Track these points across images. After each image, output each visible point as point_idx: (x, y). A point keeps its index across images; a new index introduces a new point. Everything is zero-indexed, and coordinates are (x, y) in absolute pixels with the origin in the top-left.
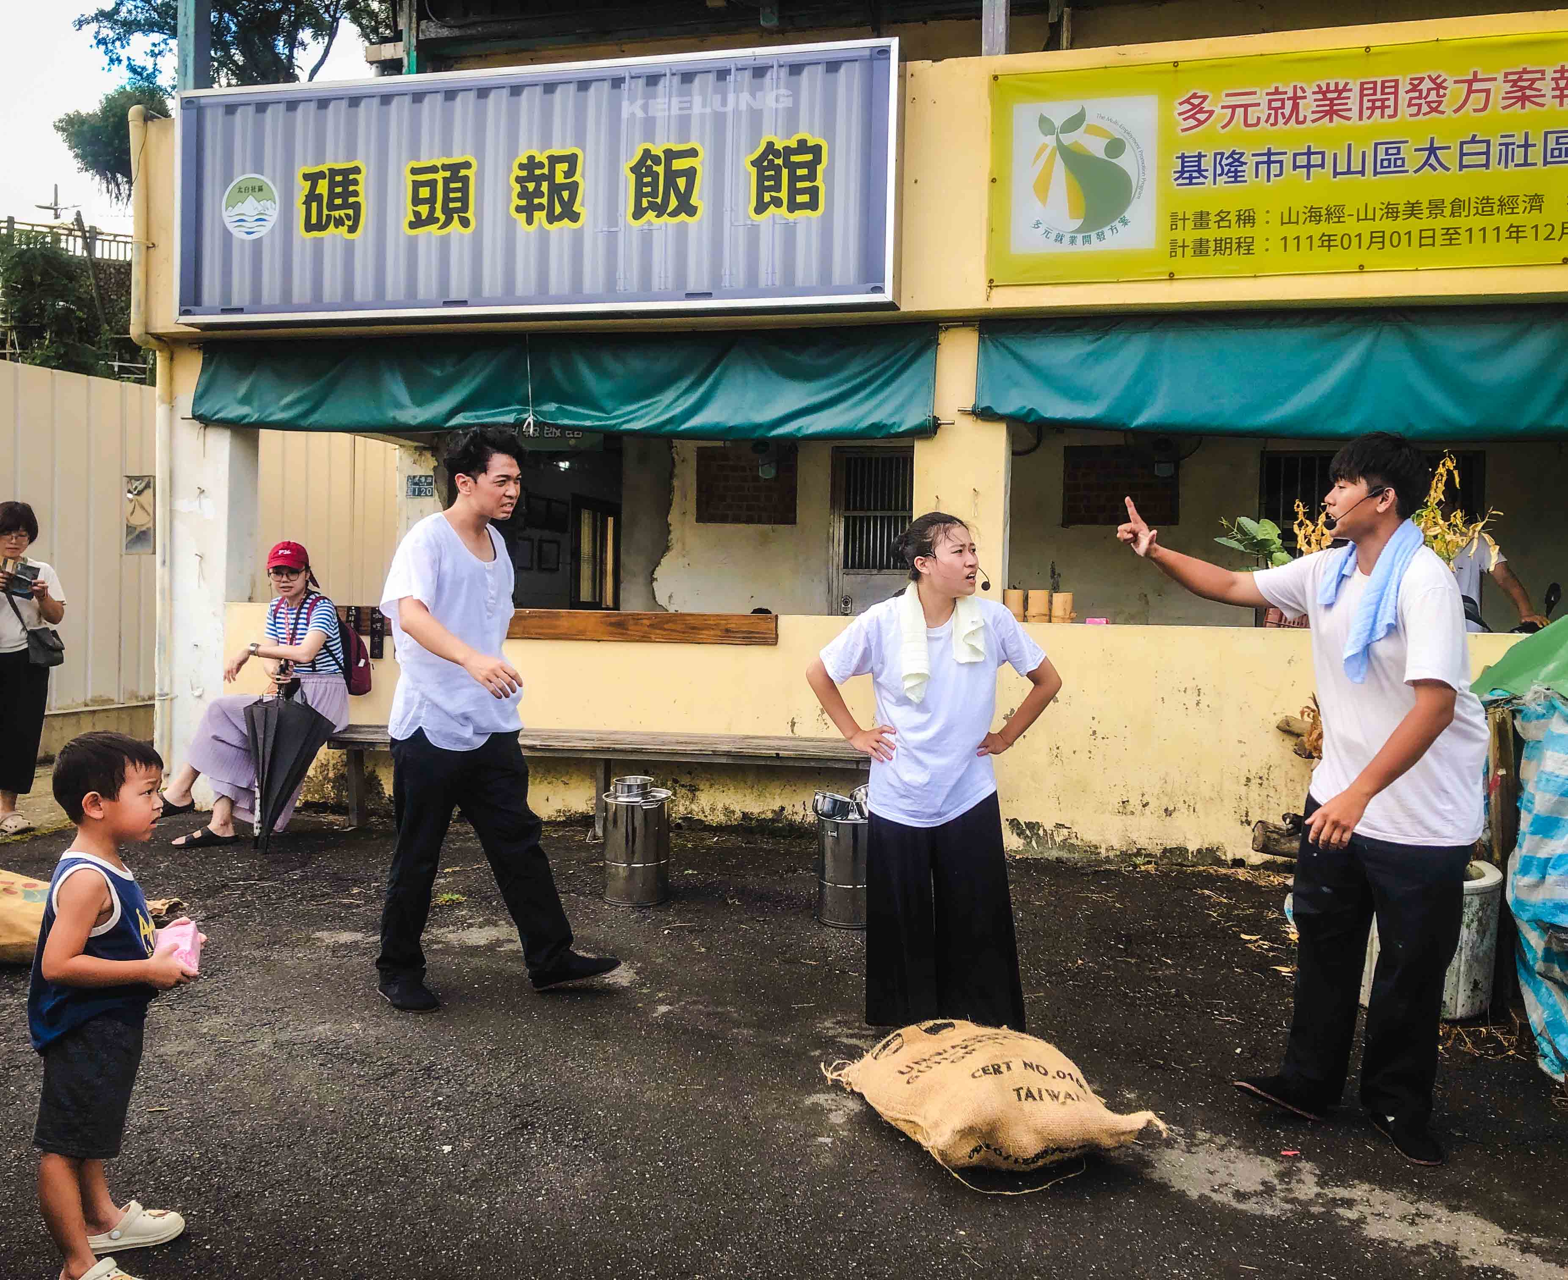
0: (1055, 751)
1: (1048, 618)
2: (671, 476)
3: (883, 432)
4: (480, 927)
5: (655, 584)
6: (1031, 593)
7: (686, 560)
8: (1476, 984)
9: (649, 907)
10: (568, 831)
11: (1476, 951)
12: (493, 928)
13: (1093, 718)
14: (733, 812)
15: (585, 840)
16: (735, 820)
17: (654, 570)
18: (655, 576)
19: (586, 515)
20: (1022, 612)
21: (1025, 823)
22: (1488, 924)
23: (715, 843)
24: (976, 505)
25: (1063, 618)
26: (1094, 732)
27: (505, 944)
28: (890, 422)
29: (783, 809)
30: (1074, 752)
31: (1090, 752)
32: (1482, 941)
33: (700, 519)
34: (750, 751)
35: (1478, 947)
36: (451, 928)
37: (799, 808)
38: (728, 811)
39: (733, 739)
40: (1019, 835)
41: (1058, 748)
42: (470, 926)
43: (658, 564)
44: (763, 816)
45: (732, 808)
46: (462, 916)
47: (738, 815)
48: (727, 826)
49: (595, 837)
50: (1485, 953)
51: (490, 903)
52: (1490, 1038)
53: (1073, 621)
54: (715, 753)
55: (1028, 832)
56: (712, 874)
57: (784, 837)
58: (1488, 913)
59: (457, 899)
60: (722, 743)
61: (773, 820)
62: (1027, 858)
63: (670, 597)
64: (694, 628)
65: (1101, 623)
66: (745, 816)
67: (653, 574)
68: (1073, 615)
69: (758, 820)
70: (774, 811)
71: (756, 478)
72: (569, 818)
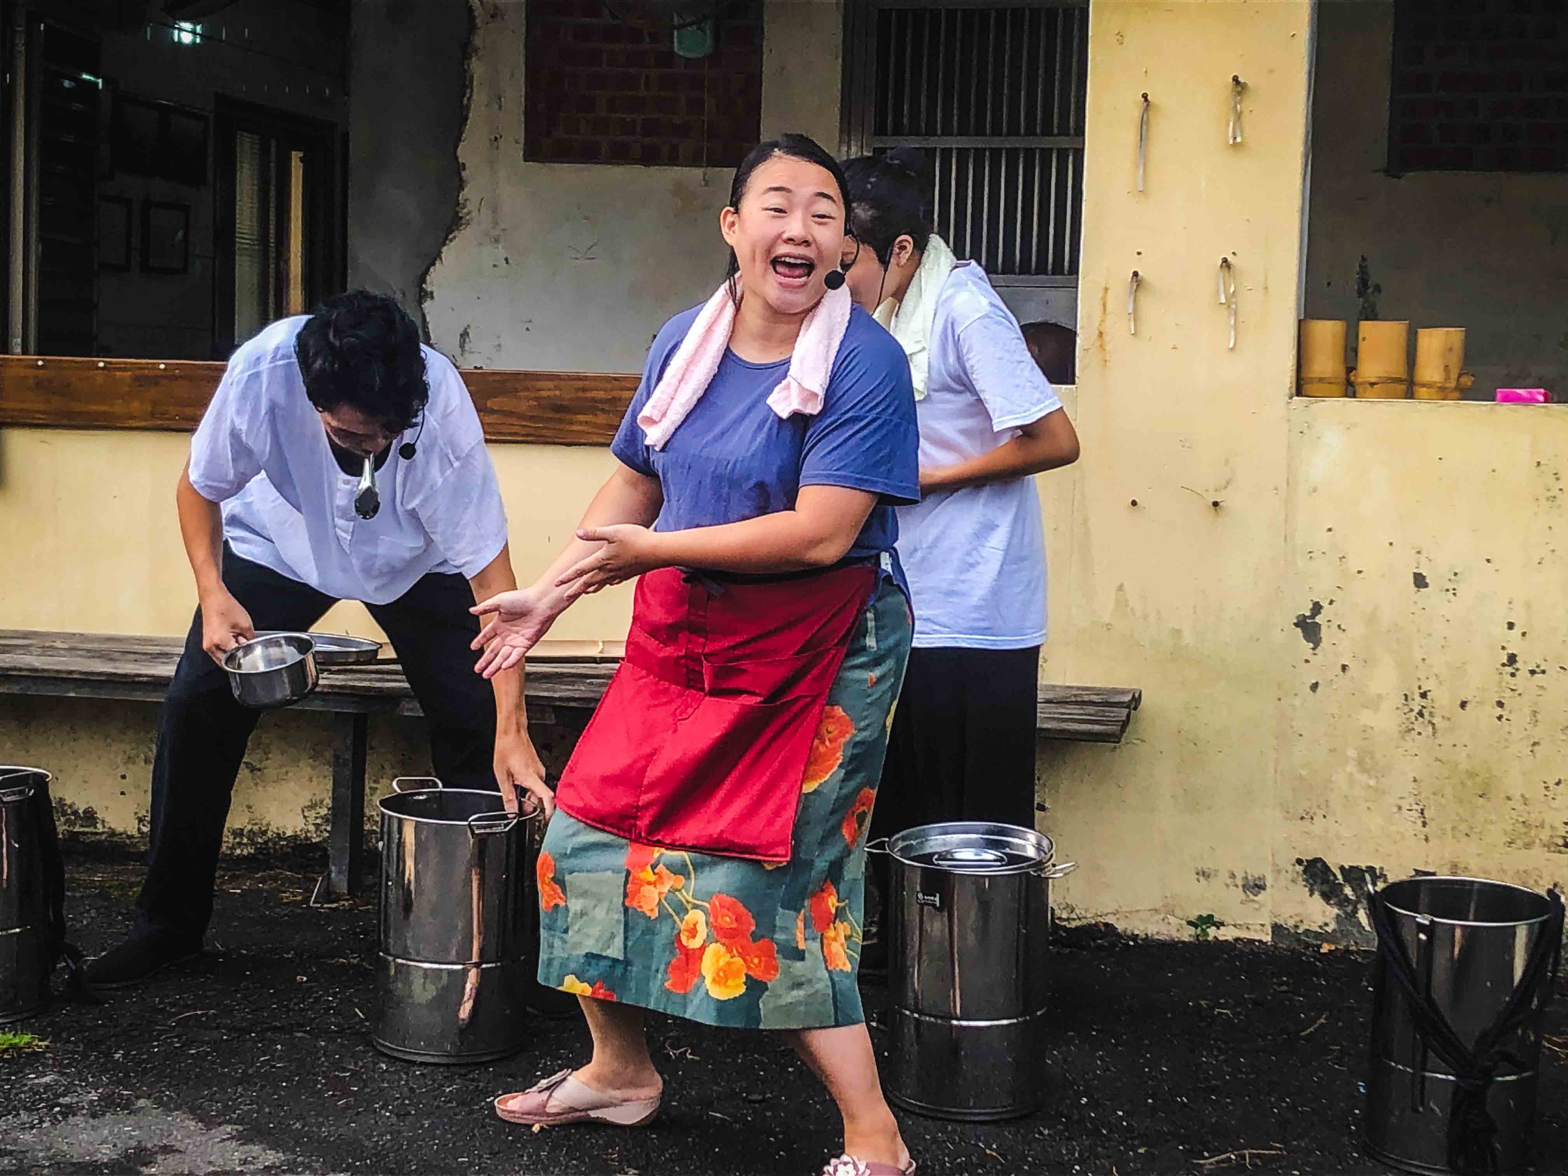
0: (1417, 703)
1: (1403, 387)
2: (466, 50)
4: (94, 1116)
5: (427, 305)
6: (1366, 328)
7: (501, 252)
9: (485, 1065)
10: (263, 880)
12: (122, 1114)
13: (1511, 626)
15: (307, 900)
17: (426, 272)
18: (428, 287)
19: (247, 146)
20: (1342, 374)
21: (1342, 868)
24: (1239, 116)
25: (1442, 389)
26: (1512, 659)
27: (160, 1158)
30: (1463, 705)
31: (1500, 704)
33: (533, 153)
36: (24, 1116)
40: (1326, 897)
41: (1424, 695)
42: (69, 1111)
43: (435, 257)
46: (47, 1086)
49: (328, 895)
51: (109, 1055)
53: (1465, 394)
55: (1348, 891)
59: (29, 1045)
62: (1347, 951)
63: (465, 335)
64: (559, 408)
65: (1532, 400)
67: (423, 280)
68: (1467, 381)
71: (667, 58)
72: (262, 850)
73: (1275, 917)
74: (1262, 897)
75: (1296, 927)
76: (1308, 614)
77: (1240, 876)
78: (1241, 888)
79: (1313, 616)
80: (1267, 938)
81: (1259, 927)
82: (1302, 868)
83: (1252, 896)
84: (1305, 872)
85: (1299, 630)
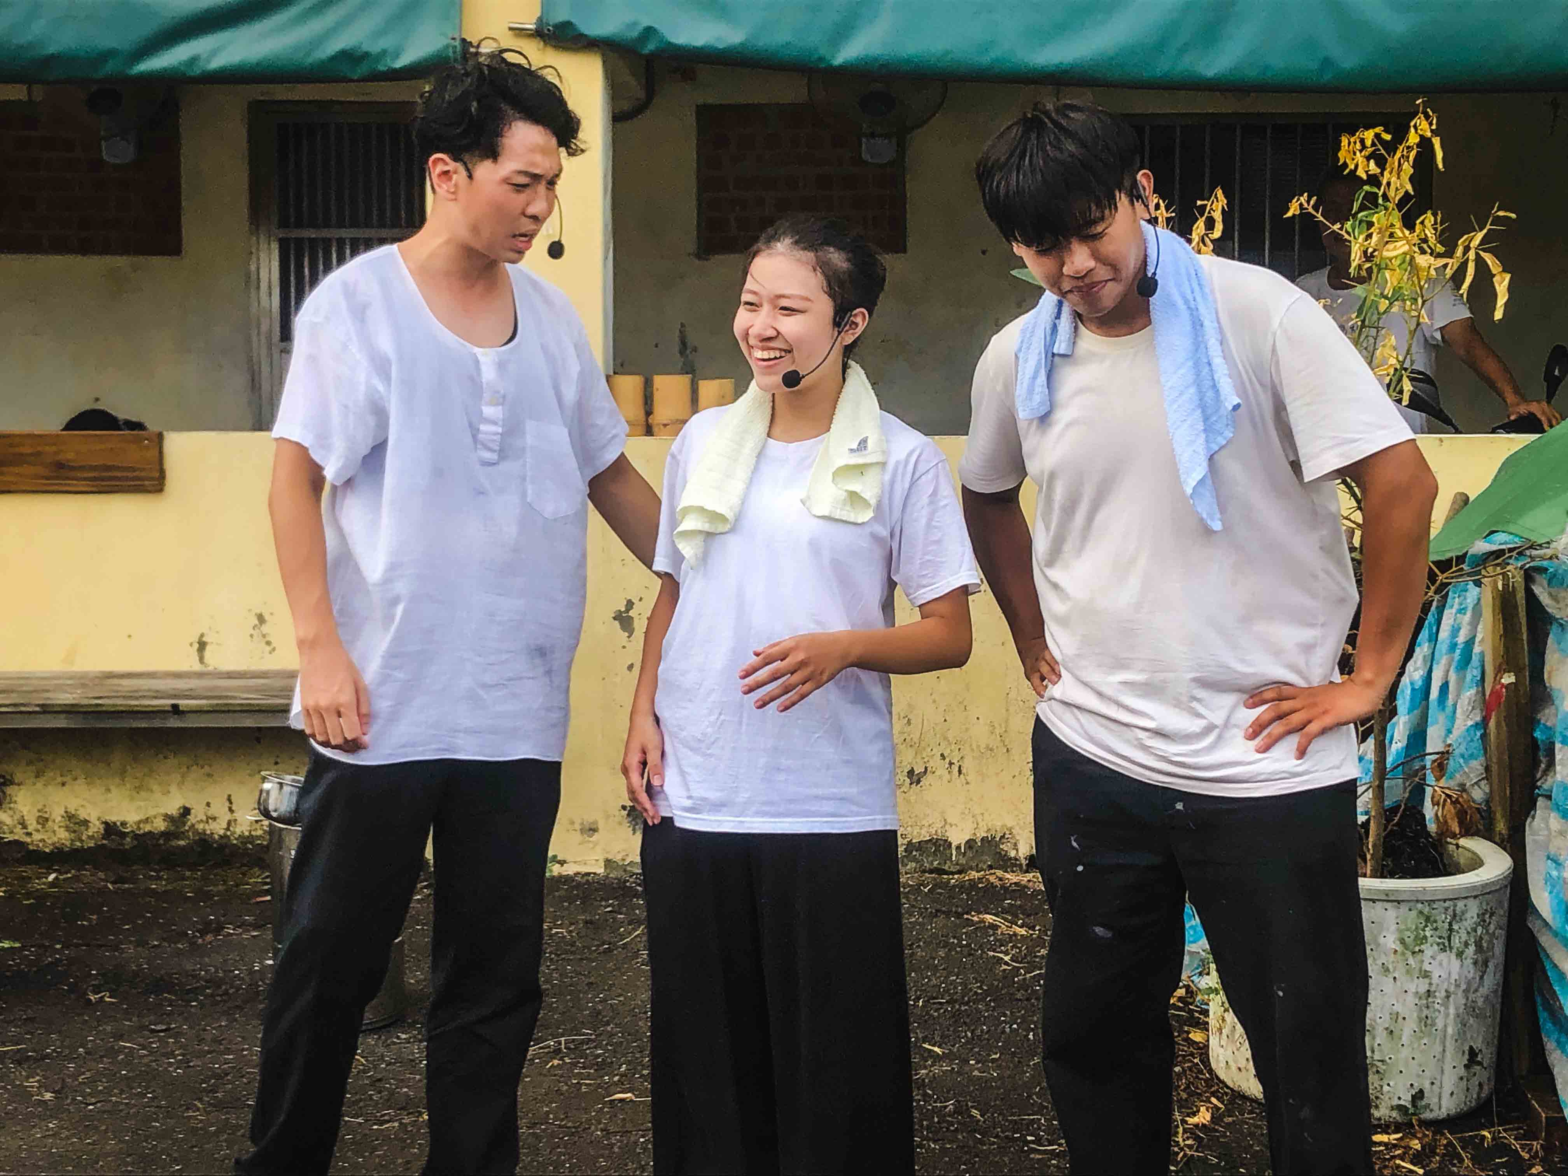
3: (363, 70)
6: (659, 381)
8: (1473, 1053)
11: (1472, 996)
14: (86, 823)
16: (89, 837)
20: (643, 418)
22: (1491, 947)
23: (53, 884)
28: (374, 48)
29: (186, 811)
32: (1481, 978)
34: (119, 702)
35: (1476, 991)
37: (219, 809)
38: (75, 822)
39: (83, 680)
44: (147, 828)
45: (83, 815)
47: (96, 828)
48: (76, 851)
50: (1487, 998)
52: (1501, 1148)
54: (46, 710)
56: (52, 946)
57: (193, 867)
58: (1492, 927)
60: (59, 688)
61: (166, 835)
66: (110, 829)
69: (136, 837)
70: (168, 817)
71: (97, 163)
73: (607, 853)
74: (596, 837)
75: (624, 860)
76: (623, 609)
77: (578, 822)
78: (579, 832)
79: (627, 611)
80: (601, 870)
81: (594, 862)
82: (626, 812)
83: (587, 838)
84: (628, 815)
85: (617, 623)
